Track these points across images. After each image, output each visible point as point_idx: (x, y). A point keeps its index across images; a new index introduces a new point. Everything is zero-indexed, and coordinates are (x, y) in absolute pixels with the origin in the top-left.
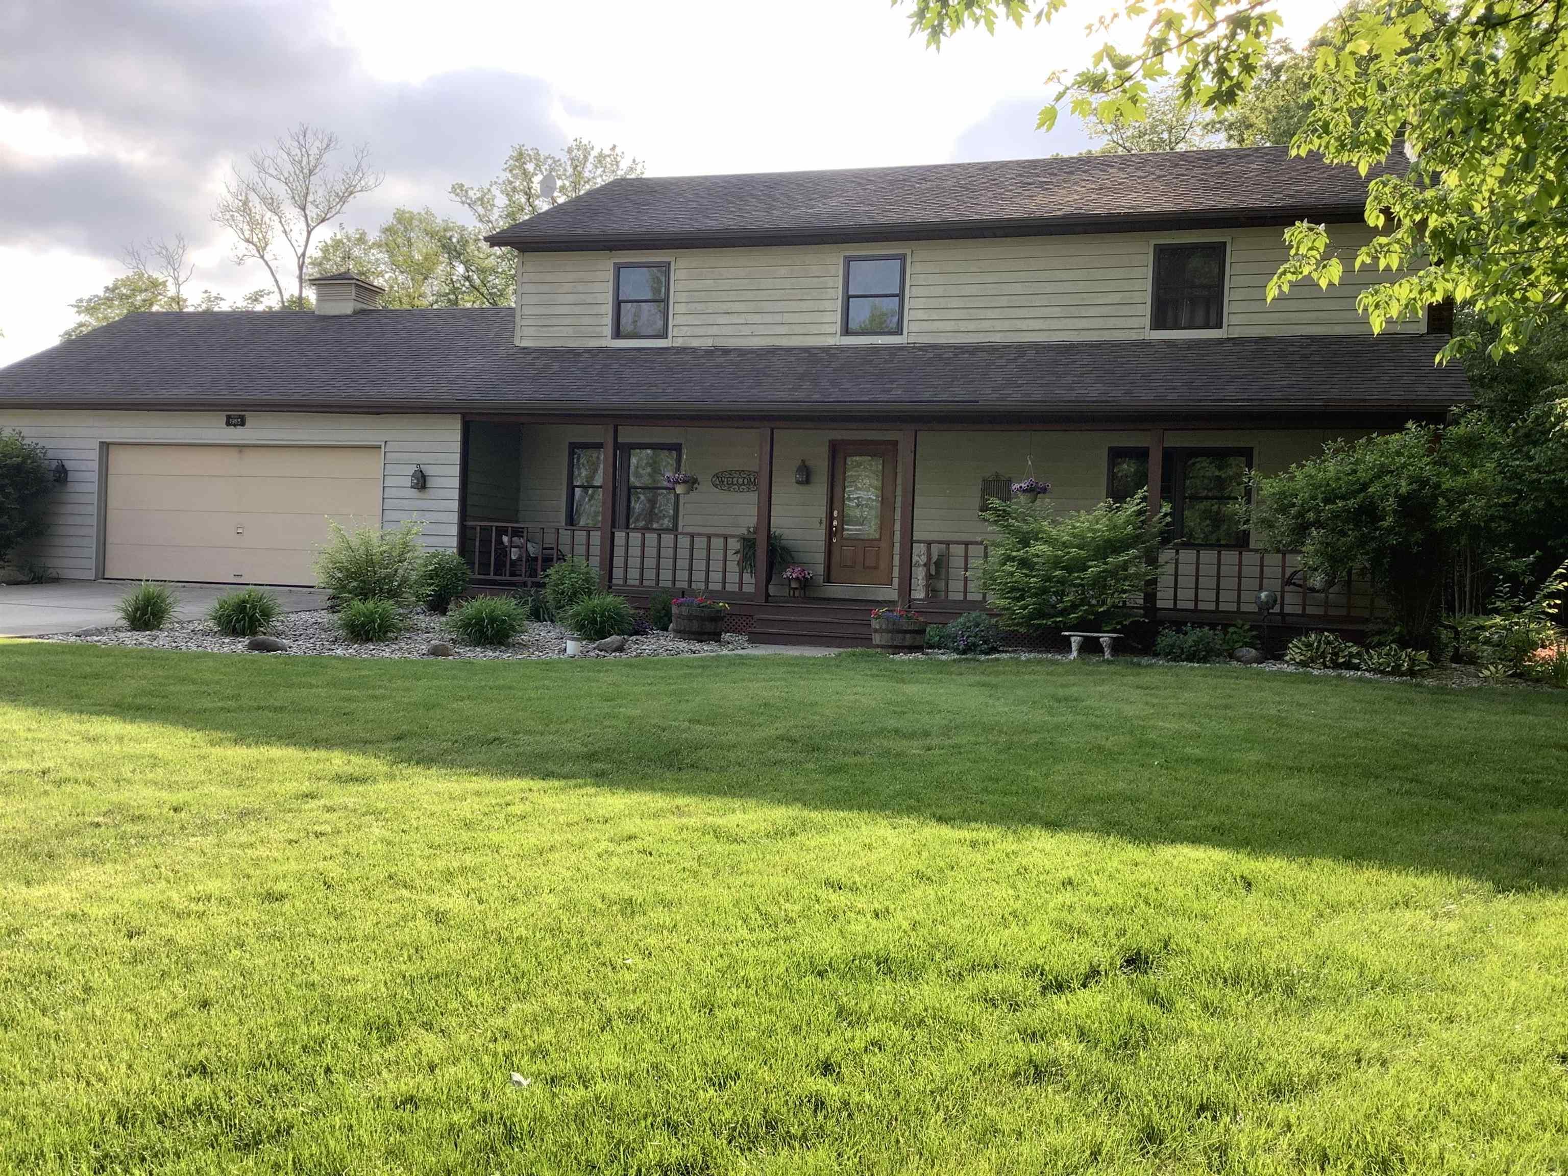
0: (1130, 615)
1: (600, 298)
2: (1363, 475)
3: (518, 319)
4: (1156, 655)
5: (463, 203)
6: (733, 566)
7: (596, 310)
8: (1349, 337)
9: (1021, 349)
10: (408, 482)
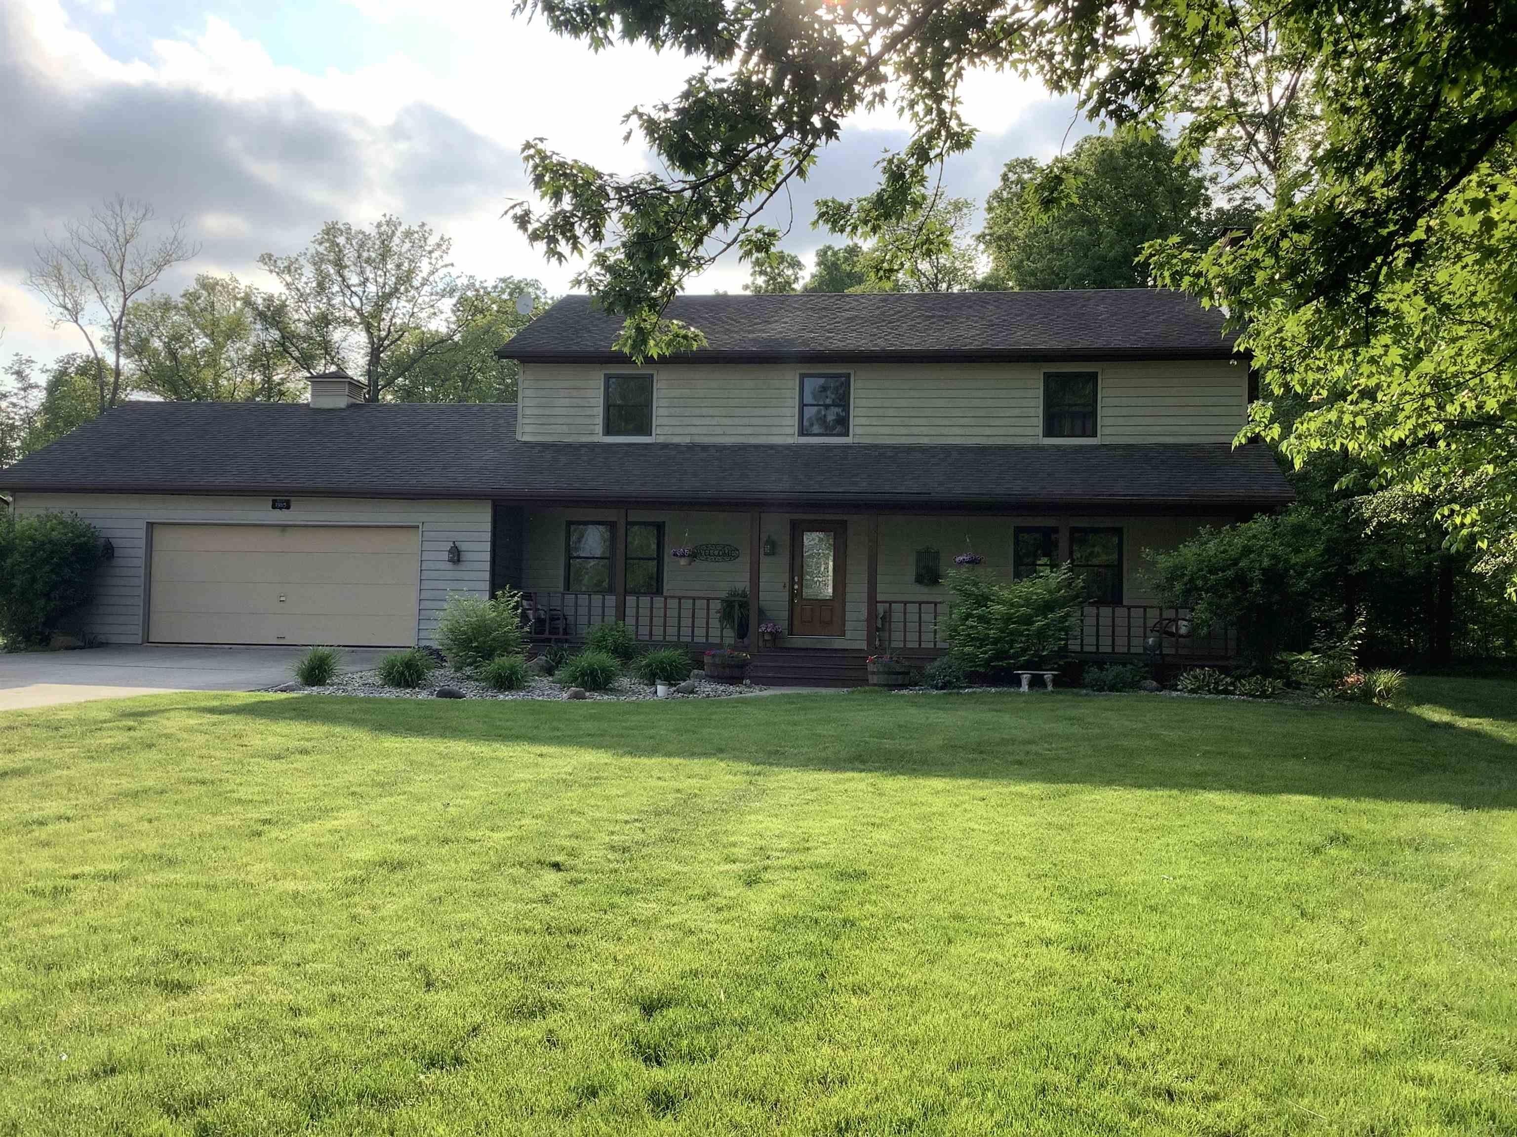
0: (1066, 657)
1: (593, 402)
2: (1233, 553)
3: (519, 416)
4: (1084, 687)
5: (271, 271)
6: (715, 623)
7: (588, 412)
8: (1192, 445)
9: (947, 450)
10: (445, 556)
